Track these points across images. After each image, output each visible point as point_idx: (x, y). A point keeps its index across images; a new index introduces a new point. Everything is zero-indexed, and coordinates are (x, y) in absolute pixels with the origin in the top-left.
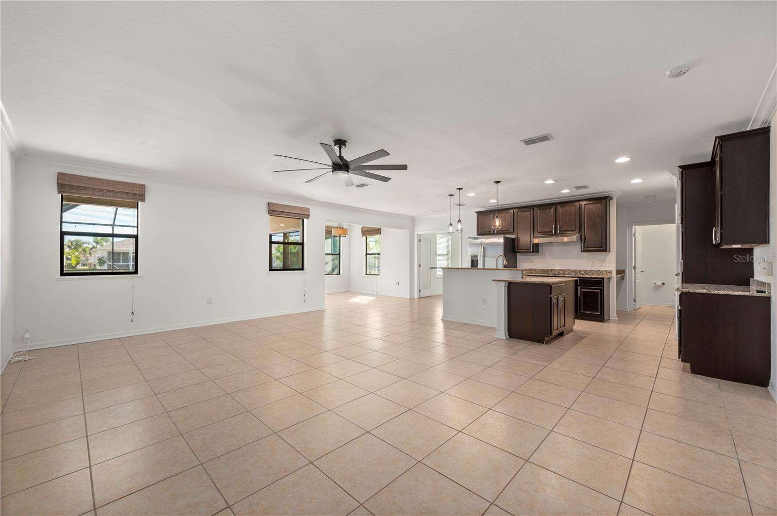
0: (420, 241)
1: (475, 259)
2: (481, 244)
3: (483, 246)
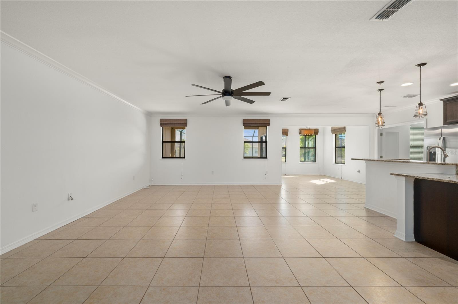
0: (381, 135)
1: (432, 150)
2: (441, 134)
3: (443, 136)
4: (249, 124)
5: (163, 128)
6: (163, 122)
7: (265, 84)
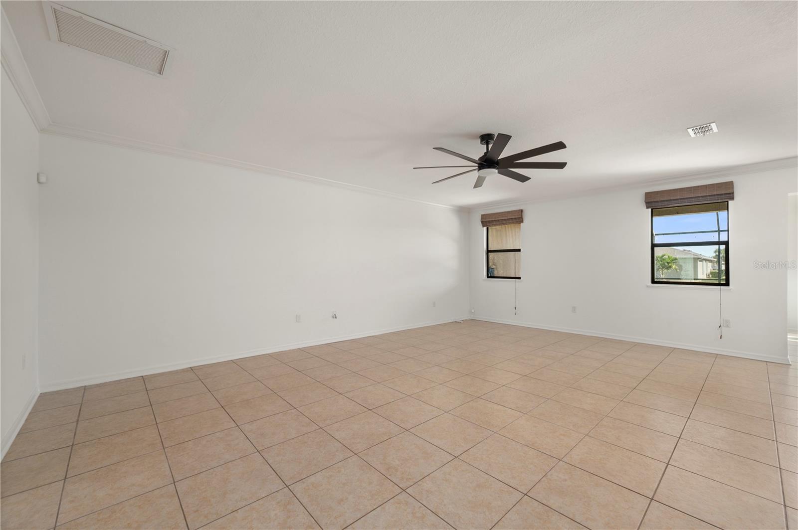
4: (664, 201)
5: (488, 229)
6: (486, 219)
7: (511, 137)
